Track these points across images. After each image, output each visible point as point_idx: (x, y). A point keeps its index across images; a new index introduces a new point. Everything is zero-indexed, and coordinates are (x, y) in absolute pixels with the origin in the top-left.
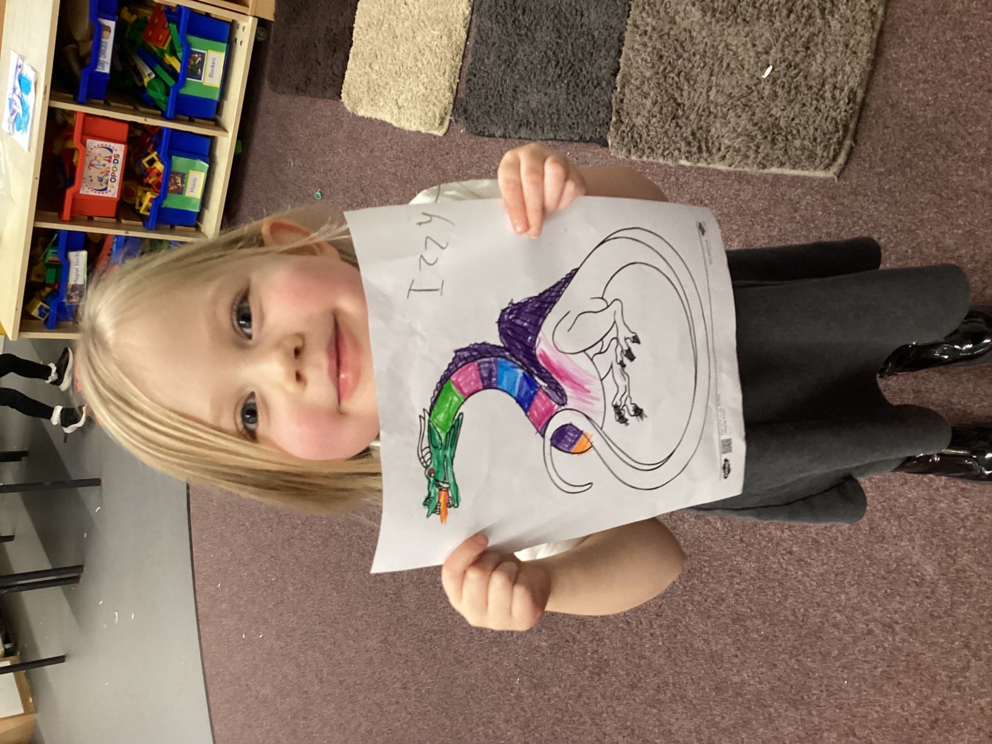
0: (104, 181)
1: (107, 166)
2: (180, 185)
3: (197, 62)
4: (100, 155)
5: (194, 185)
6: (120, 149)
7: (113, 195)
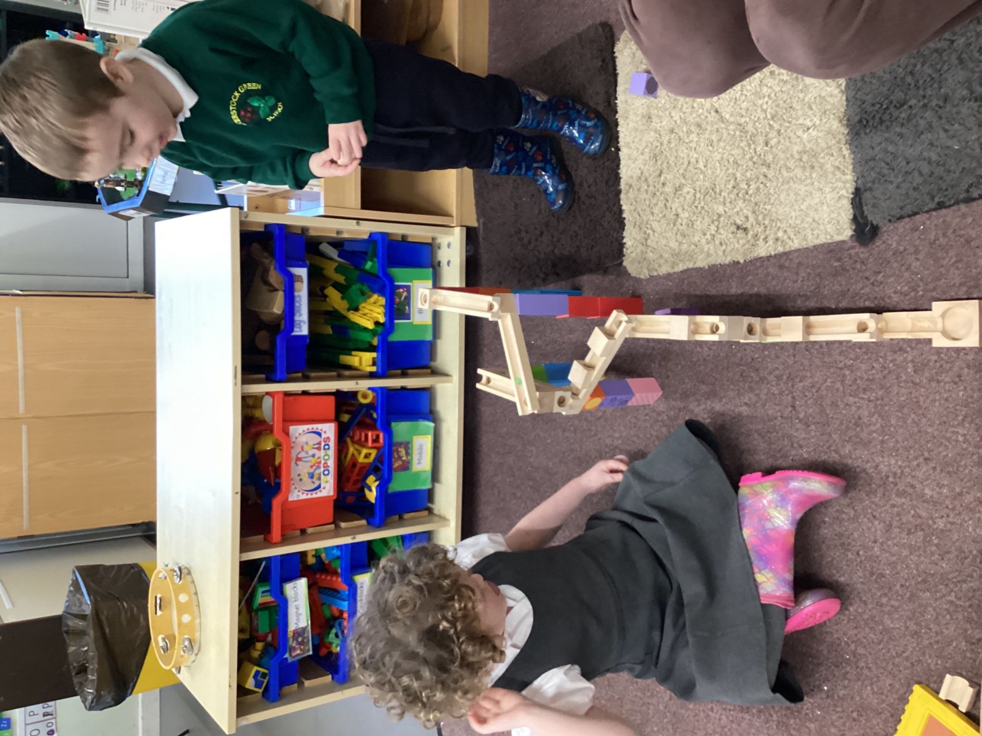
0: (316, 476)
1: (316, 457)
2: (404, 458)
3: (403, 298)
4: (307, 443)
5: (420, 454)
6: (329, 430)
7: (329, 491)
